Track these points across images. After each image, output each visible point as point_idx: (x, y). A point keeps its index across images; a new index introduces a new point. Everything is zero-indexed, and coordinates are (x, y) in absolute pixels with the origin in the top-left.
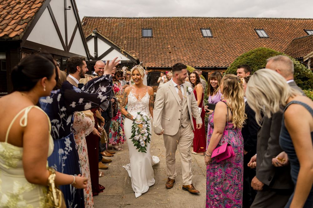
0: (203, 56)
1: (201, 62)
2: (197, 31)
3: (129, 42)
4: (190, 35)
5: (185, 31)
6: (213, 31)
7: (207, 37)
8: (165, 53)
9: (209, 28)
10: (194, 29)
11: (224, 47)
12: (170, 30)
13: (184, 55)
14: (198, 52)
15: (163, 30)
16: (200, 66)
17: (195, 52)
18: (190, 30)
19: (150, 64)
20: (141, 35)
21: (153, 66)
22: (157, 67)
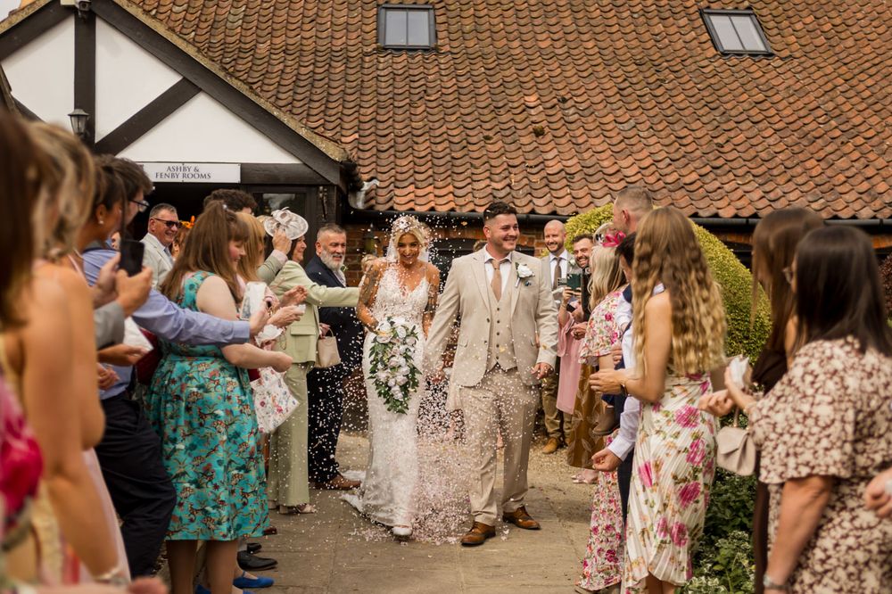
0: (730, 156)
1: (727, 187)
2: (683, 22)
3: (303, 71)
4: (648, 45)
5: (615, 20)
6: (772, 24)
7: (739, 54)
8: (509, 135)
9: (749, 8)
10: (667, 14)
11: (846, 108)
12: (535, 15)
13: (623, 145)
14: (698, 134)
15: (493, 14)
16: (721, 213)
17: (681, 134)
18: (642, 19)
19: (420, 192)
20: (371, 36)
21: (443, 209)
22: (465, 210)
